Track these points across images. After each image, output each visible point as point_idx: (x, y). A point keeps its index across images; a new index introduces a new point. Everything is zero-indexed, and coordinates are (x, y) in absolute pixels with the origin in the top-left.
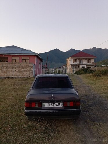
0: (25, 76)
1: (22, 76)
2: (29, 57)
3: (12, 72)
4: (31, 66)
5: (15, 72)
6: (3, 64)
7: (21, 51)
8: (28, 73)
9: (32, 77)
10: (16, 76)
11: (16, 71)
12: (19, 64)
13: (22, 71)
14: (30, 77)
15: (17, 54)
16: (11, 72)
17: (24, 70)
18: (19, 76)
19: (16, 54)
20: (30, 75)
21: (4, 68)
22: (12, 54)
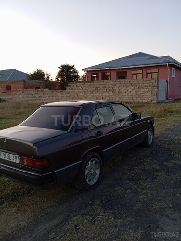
0: (145, 101)
1: (140, 101)
2: (158, 69)
3: (126, 94)
4: (154, 83)
5: (130, 94)
6: (114, 83)
7: (148, 59)
8: (149, 95)
9: (156, 101)
10: (131, 100)
11: (132, 92)
12: (136, 82)
13: (140, 92)
14: (153, 102)
15: (140, 66)
16: (124, 94)
17: (143, 90)
18: (136, 100)
19: (138, 66)
20: (153, 99)
21: (116, 88)
22: (131, 67)
